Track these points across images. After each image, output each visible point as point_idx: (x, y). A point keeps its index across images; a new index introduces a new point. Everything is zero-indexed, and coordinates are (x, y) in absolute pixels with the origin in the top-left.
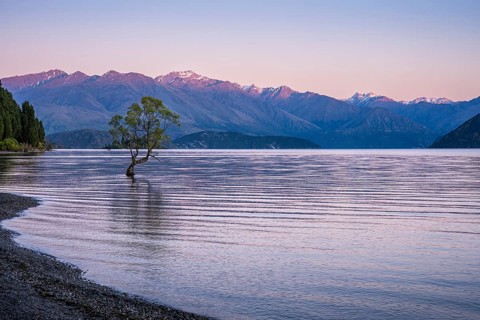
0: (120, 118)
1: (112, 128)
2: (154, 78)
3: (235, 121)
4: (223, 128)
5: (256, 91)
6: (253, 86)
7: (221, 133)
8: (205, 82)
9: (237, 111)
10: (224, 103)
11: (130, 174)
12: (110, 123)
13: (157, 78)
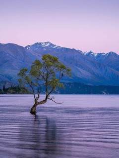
0: (26, 70)
1: (19, 77)
2: (24, 47)
3: (78, 75)
4: (71, 80)
5: (93, 55)
6: (91, 52)
7: (69, 84)
8: (59, 49)
9: (79, 69)
10: (71, 63)
11: (33, 112)
12: (19, 74)
13: (26, 47)
